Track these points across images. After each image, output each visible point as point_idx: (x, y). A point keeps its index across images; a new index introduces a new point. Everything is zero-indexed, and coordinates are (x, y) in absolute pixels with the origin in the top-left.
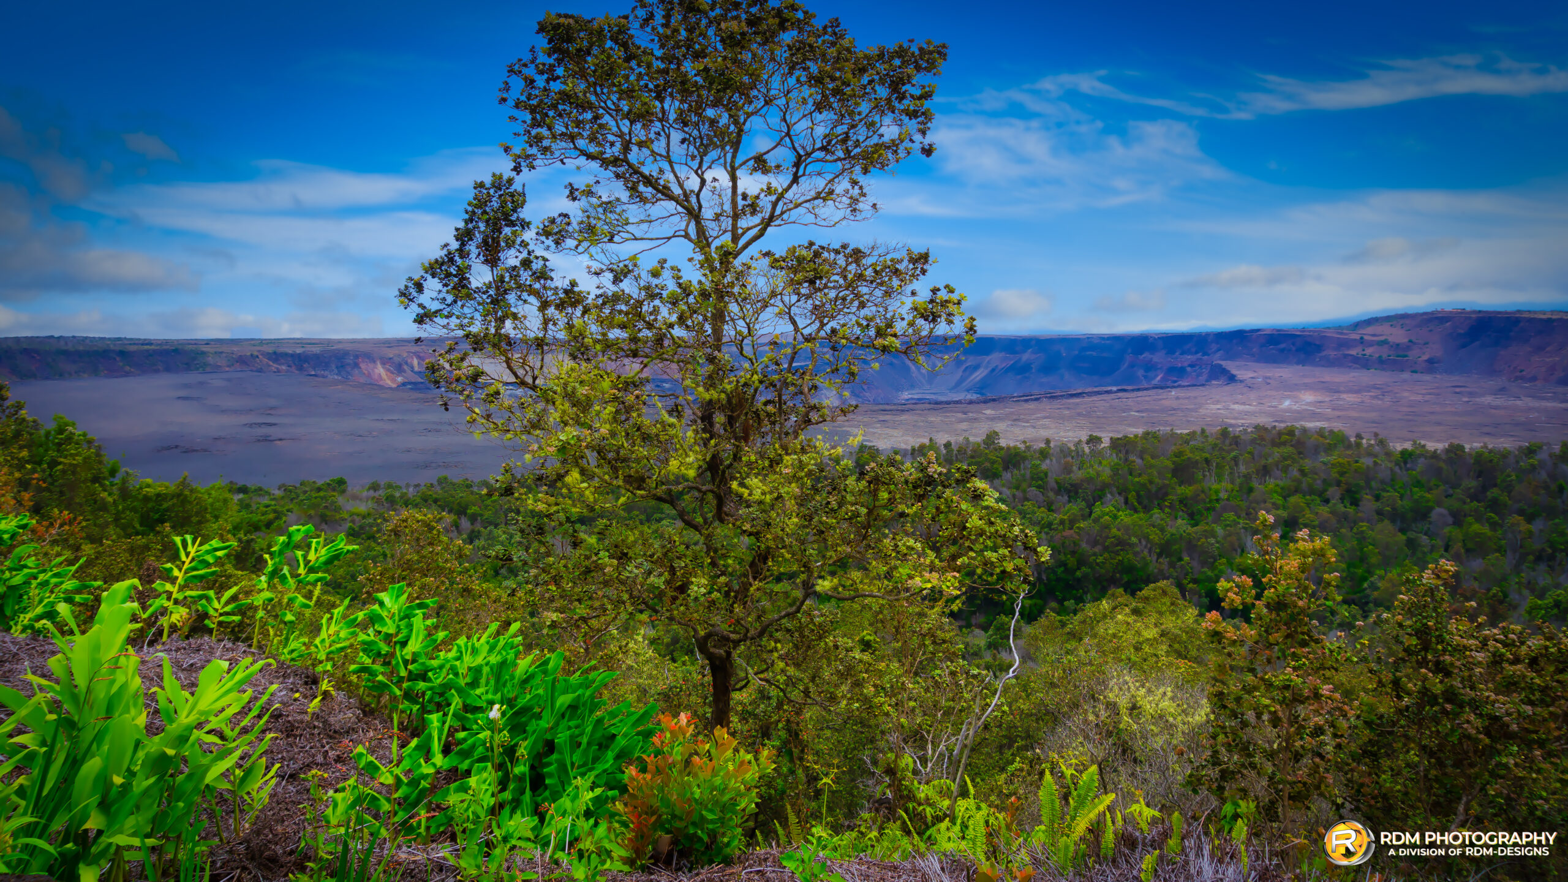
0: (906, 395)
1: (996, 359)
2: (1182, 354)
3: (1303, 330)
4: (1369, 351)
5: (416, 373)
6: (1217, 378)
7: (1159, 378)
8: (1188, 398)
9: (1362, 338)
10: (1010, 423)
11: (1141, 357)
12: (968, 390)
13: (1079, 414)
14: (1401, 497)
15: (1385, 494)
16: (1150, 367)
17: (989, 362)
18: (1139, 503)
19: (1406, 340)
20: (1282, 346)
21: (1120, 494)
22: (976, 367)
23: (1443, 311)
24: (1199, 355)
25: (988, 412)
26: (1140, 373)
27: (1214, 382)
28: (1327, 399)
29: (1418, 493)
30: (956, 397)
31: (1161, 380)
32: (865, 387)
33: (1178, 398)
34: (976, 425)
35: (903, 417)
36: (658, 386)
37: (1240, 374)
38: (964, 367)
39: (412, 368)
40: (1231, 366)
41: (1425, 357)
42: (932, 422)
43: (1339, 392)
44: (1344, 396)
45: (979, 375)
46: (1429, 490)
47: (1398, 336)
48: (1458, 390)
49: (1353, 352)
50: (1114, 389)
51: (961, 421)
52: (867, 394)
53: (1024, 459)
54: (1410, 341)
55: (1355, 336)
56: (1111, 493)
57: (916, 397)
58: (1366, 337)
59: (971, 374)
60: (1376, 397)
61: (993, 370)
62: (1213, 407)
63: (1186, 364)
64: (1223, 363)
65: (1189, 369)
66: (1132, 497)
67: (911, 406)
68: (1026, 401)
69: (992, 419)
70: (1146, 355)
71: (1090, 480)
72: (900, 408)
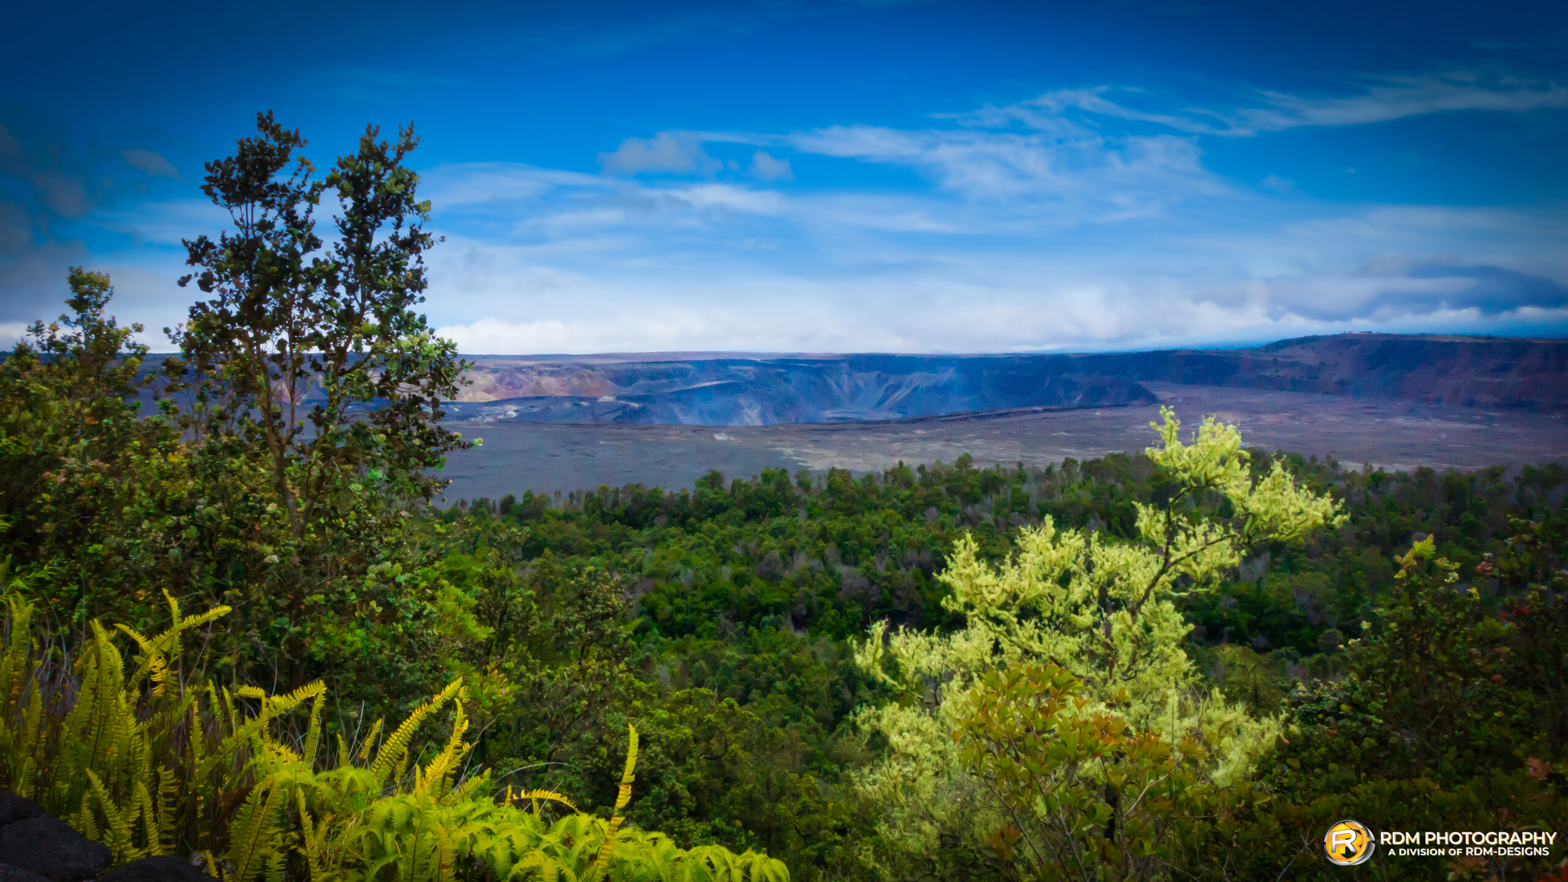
0: (829, 414)
1: (919, 379)
2: (1102, 374)
3: (1217, 351)
4: (1282, 373)
5: (320, 390)
6: (1135, 398)
7: (1080, 398)
8: (1113, 418)
9: (1275, 360)
10: (943, 443)
11: (1061, 377)
12: (891, 409)
13: (1011, 435)
14: (1379, 520)
15: (1362, 518)
16: (1071, 387)
17: (911, 382)
18: (1123, 527)
19: (1317, 362)
20: (1198, 367)
21: (1102, 519)
22: (897, 387)
23: (1350, 334)
24: (1117, 376)
25: (919, 432)
26: (1061, 392)
27: (1135, 402)
28: (1247, 420)
29: (1395, 518)
30: (881, 416)
31: (1082, 399)
32: (787, 406)
33: (1103, 418)
34: (908, 445)
35: (835, 437)
36: (575, 405)
37: (1160, 394)
38: (886, 386)
39: (317, 384)
40: (1150, 386)
41: (1337, 378)
42: (864, 442)
43: (1258, 412)
44: (1263, 416)
45: (901, 394)
46: (1404, 514)
47: (1309, 357)
48: (1370, 411)
49: (1267, 373)
50: (1040, 409)
51: (892, 442)
52: (789, 414)
53: (1003, 482)
54: (1321, 363)
55: (1268, 358)
56: (1094, 518)
57: (838, 416)
58: (1279, 359)
59: (894, 391)
60: (1293, 418)
61: (915, 389)
62: (1138, 427)
63: (1105, 384)
64: (1141, 383)
65: (1108, 389)
66: (1115, 522)
67: (841, 426)
68: (955, 420)
69: (924, 439)
70: (1066, 376)
71: (1073, 505)
72: (830, 427)
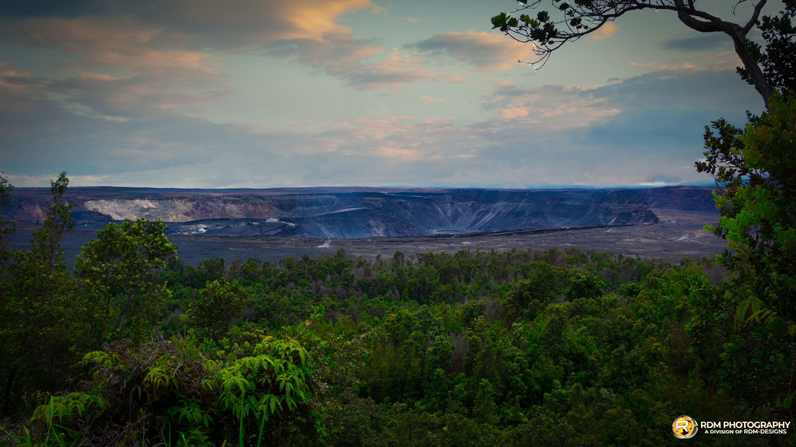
0: (435, 232)
1: (500, 205)
2: (629, 203)
6: (648, 220)
7: (613, 220)
11: (602, 205)
16: (609, 212)
17: (495, 209)
20: (695, 198)
22: (487, 212)
24: (641, 205)
26: (601, 217)
28: (712, 236)
31: (615, 221)
32: (405, 226)
33: (610, 234)
36: (249, 224)
37: (662, 217)
38: (478, 211)
40: (658, 213)
45: (488, 217)
52: (406, 231)
57: (441, 233)
59: (483, 216)
61: (498, 214)
63: (632, 211)
64: (653, 210)
65: (634, 214)
68: (501, 235)
70: (605, 204)
